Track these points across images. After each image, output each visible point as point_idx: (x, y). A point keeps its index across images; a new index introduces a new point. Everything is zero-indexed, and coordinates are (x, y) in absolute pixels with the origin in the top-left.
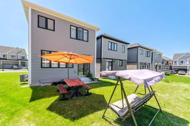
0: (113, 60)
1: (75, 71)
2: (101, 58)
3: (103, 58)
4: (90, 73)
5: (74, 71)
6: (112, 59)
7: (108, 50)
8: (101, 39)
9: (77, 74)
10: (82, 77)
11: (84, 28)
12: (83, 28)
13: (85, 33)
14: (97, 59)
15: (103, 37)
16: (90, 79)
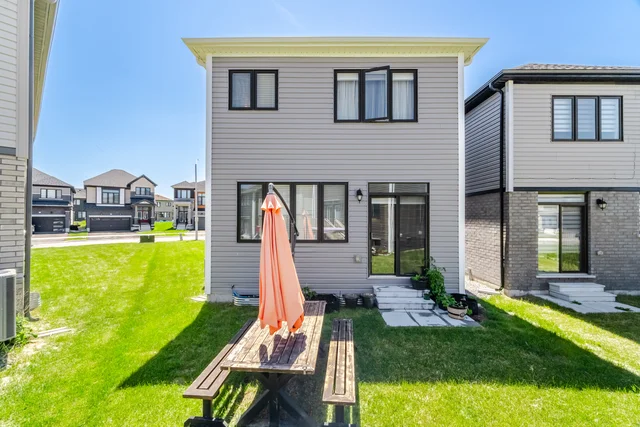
0: (594, 196)
1: (355, 257)
2: (502, 190)
3: (516, 189)
4: (431, 268)
5: (352, 255)
6: (586, 192)
7: (553, 140)
8: (503, 94)
9: (366, 271)
10: (387, 283)
11: (393, 66)
12: (387, 68)
13: (404, 86)
14: (468, 196)
15: (511, 82)
16: (426, 297)
